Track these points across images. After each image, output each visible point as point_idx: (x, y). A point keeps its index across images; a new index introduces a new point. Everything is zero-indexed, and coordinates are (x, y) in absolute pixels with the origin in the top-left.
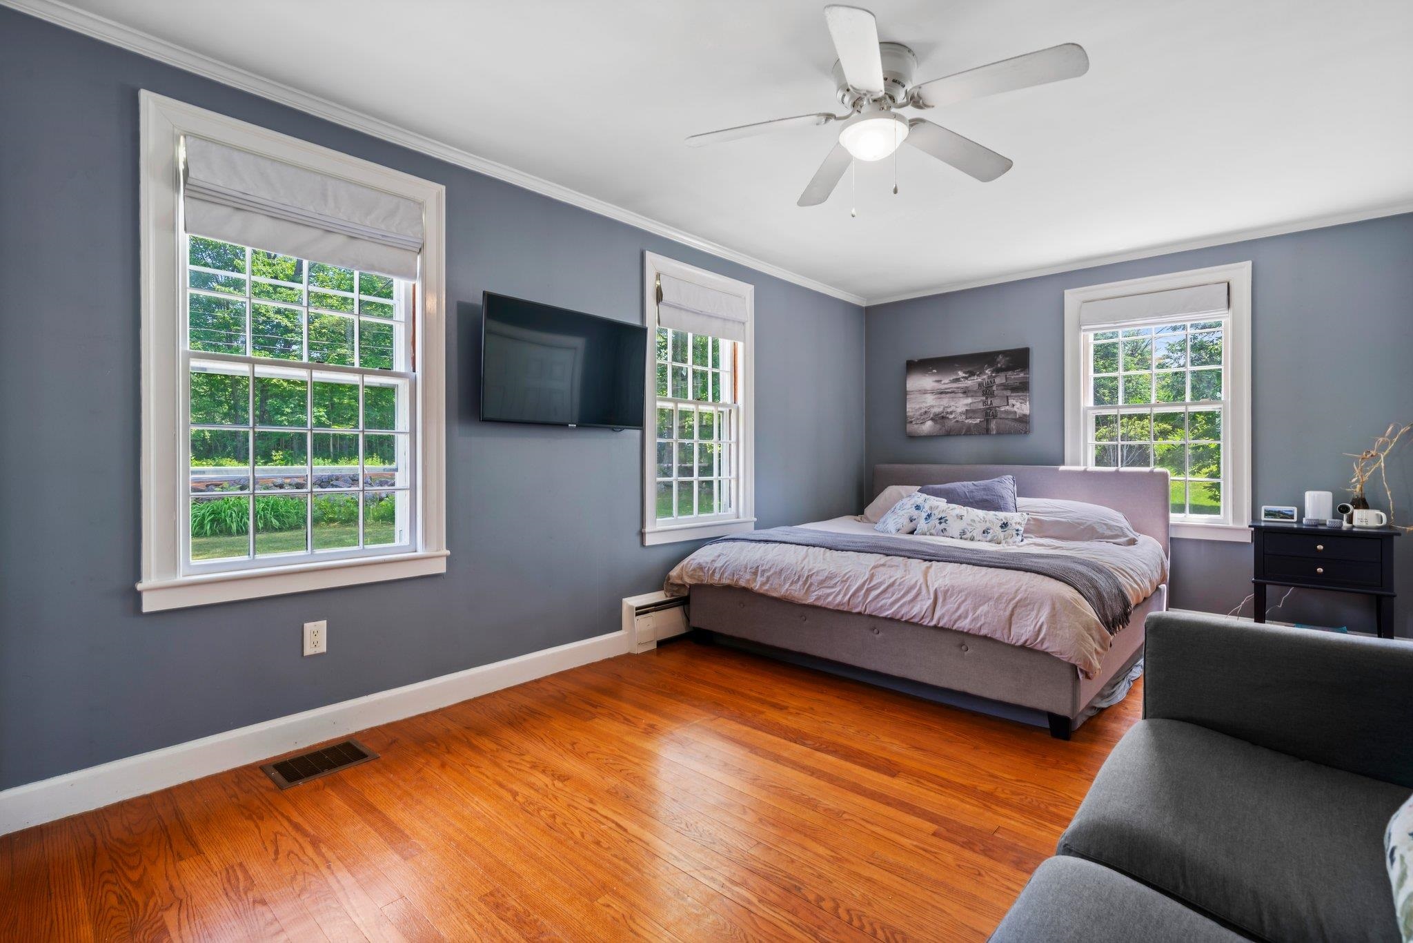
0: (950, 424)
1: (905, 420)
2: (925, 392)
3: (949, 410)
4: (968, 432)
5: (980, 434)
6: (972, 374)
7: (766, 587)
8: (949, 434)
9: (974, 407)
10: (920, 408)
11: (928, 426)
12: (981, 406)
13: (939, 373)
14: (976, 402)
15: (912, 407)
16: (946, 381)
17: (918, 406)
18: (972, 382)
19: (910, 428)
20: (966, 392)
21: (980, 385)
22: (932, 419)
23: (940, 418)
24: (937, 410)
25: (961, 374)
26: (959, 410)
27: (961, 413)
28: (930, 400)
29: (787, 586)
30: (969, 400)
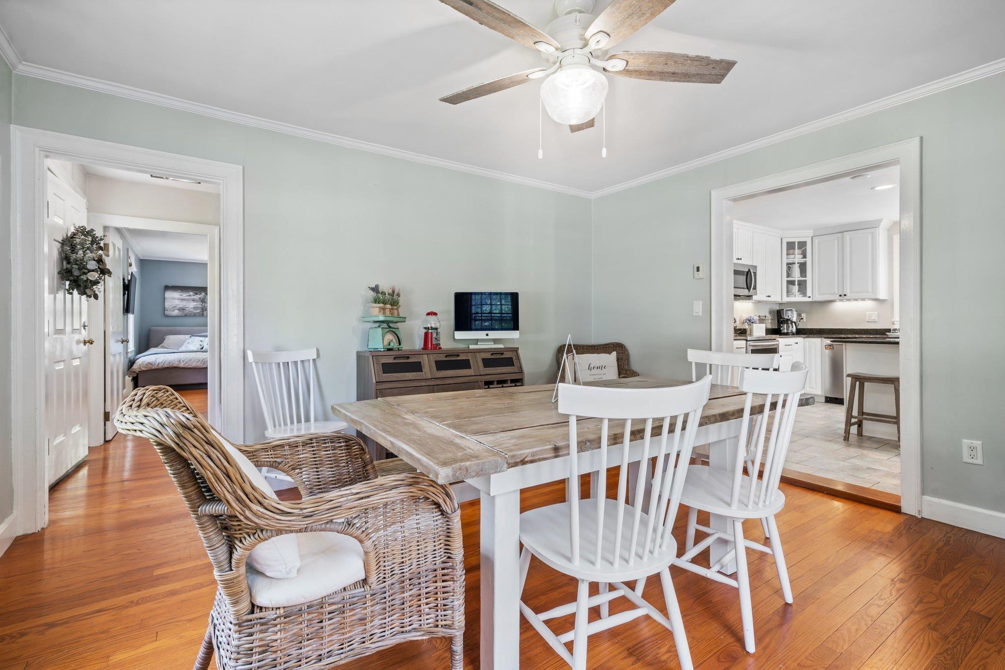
0: (186, 312)
1: (164, 309)
2: (175, 299)
3: (187, 306)
4: (195, 315)
5: (200, 316)
6: (196, 294)
7: (186, 365)
8: (186, 316)
9: (197, 306)
10: (172, 305)
11: (176, 312)
12: (200, 306)
13: (181, 292)
14: (199, 304)
15: (167, 305)
16: (185, 295)
17: (171, 304)
18: (197, 297)
19: (166, 312)
20: (194, 300)
21: (200, 298)
22: (178, 309)
23: (182, 309)
24: (180, 306)
25: (191, 293)
26: (191, 307)
27: (191, 308)
28: (177, 302)
29: (195, 364)
30: (195, 304)
